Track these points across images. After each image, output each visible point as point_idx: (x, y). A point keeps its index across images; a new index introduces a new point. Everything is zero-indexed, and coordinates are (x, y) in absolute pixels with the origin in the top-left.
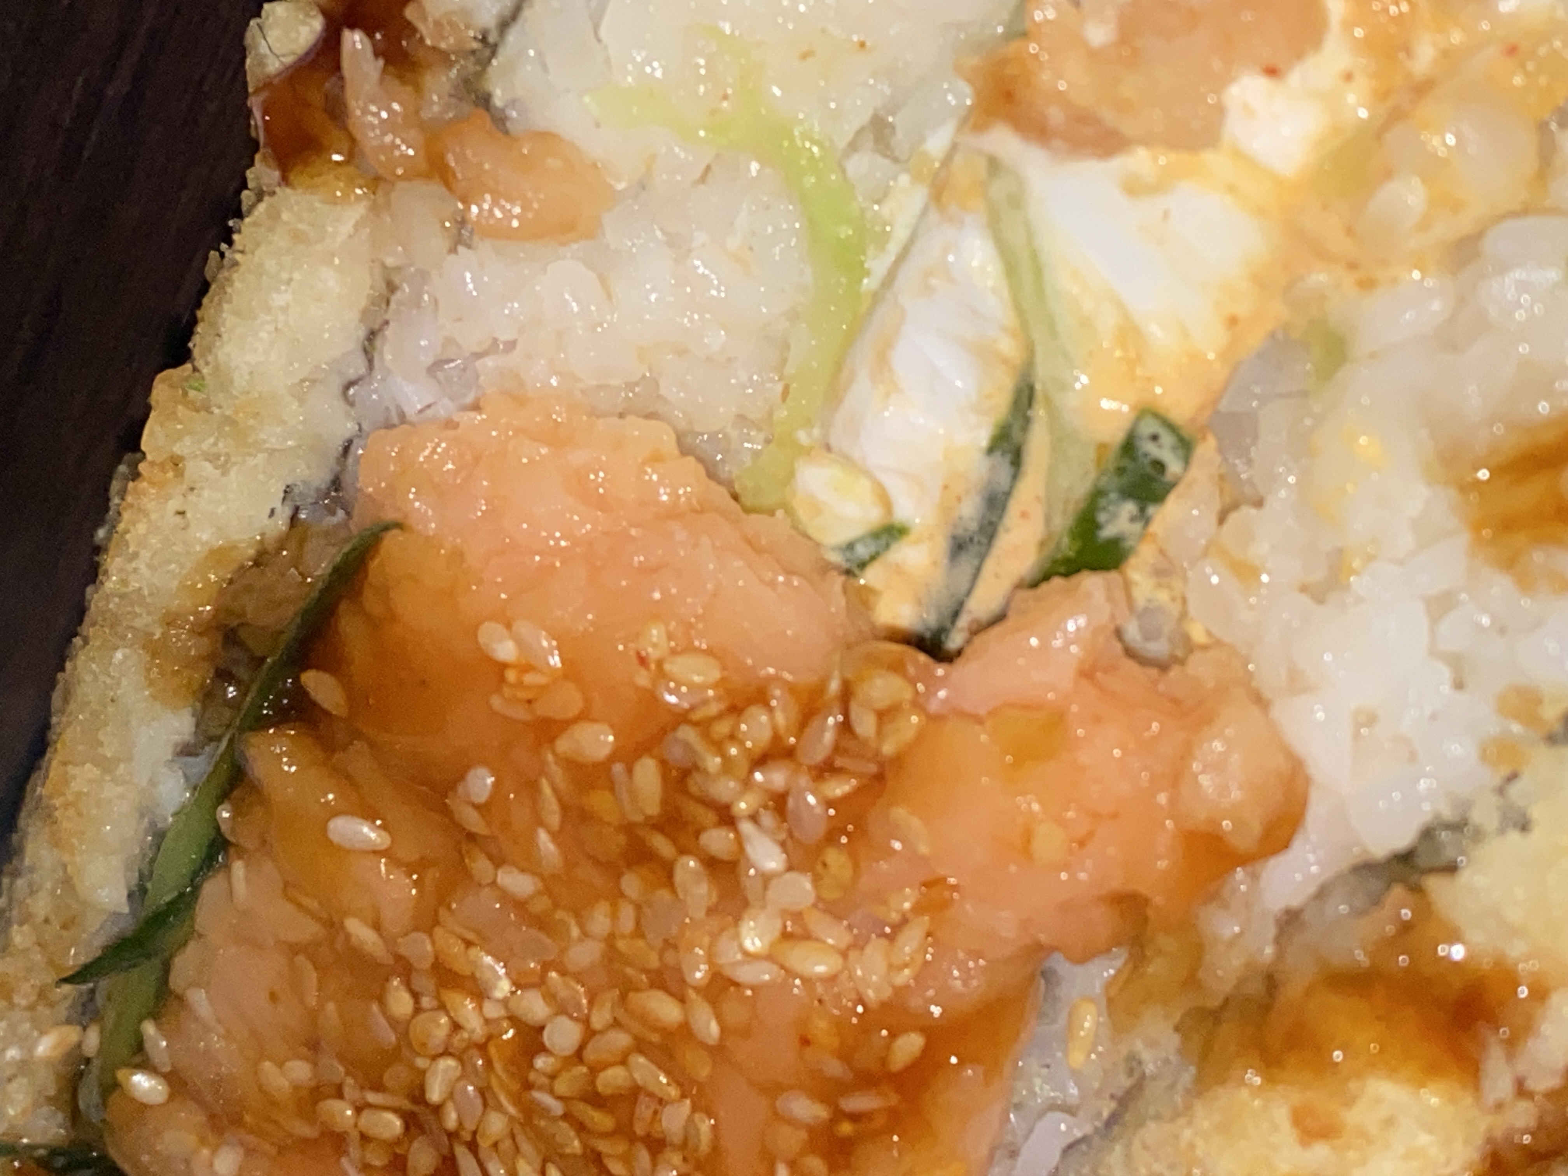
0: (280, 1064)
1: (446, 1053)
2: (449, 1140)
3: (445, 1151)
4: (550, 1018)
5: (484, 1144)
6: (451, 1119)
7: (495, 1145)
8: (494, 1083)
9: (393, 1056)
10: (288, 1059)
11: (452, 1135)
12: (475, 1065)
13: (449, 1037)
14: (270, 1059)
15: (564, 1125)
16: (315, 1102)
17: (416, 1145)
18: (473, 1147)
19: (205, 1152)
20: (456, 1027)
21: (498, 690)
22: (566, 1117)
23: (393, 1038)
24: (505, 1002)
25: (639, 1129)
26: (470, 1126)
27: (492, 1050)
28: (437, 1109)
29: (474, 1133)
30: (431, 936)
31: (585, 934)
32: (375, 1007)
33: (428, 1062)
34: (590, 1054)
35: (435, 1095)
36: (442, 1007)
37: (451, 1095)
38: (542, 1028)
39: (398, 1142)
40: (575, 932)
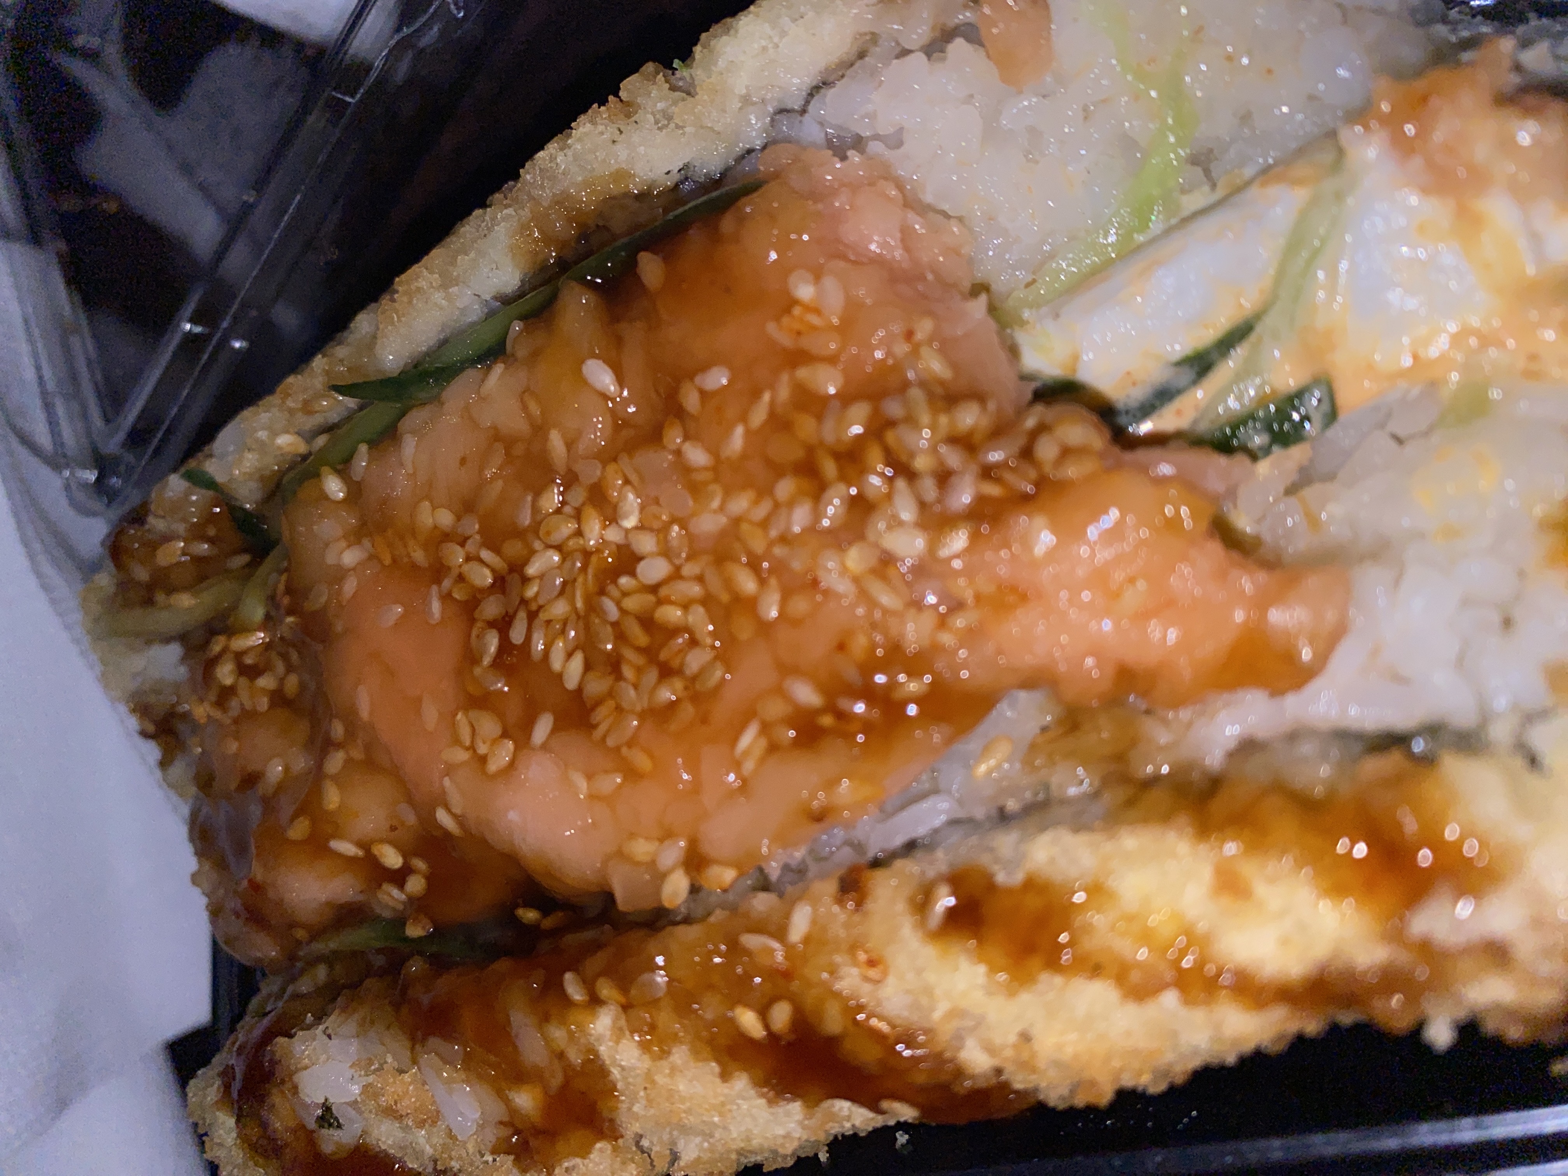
0: (434, 508)
1: (558, 548)
2: (520, 603)
3: (511, 611)
4: (652, 555)
5: (543, 616)
6: (531, 591)
7: (548, 622)
8: (580, 580)
9: (519, 534)
10: (442, 506)
11: (524, 602)
12: (574, 564)
13: (569, 538)
14: (431, 502)
15: (609, 629)
16: (442, 542)
17: (492, 598)
18: (532, 616)
19: (343, 544)
20: (579, 533)
21: (777, 319)
22: (615, 625)
23: (527, 522)
24: (627, 531)
25: (663, 655)
26: (541, 601)
27: (594, 559)
28: (526, 580)
29: (540, 607)
30: (604, 467)
31: (722, 509)
32: (529, 498)
33: (543, 546)
34: (664, 592)
35: (532, 570)
36: (578, 516)
37: (541, 577)
38: (641, 559)
39: (481, 590)
40: (716, 504)
